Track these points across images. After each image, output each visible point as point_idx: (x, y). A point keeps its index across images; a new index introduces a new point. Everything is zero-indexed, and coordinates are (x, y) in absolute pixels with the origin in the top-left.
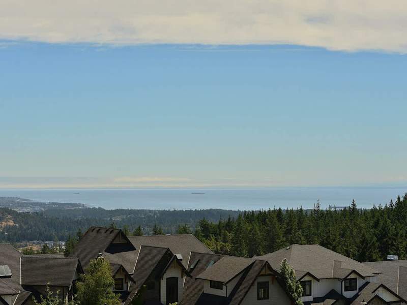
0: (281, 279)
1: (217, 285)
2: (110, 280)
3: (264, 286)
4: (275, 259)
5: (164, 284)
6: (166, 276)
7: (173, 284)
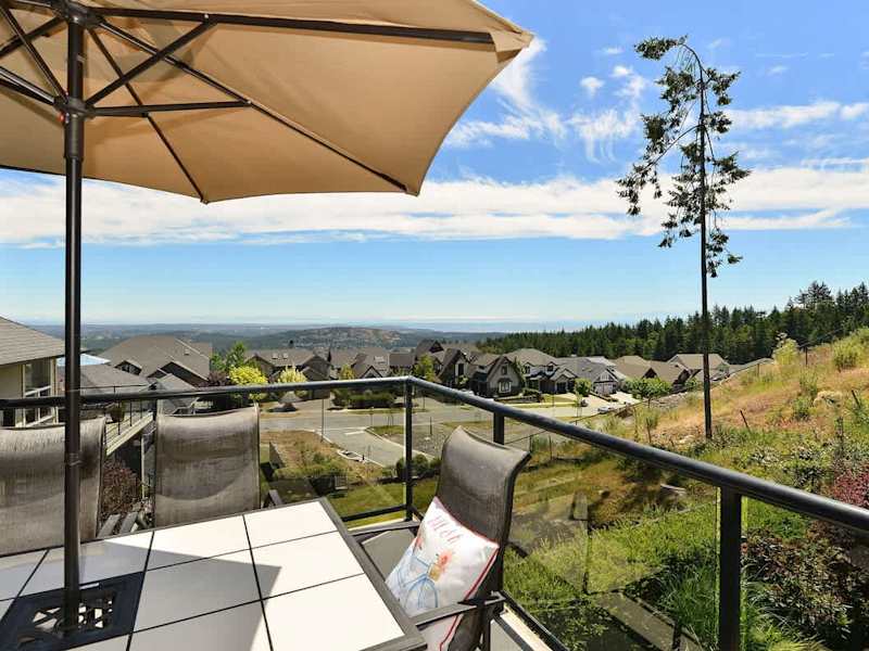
0: (514, 365)
1: (482, 367)
2: (430, 364)
3: (505, 368)
4: (511, 356)
5: (457, 366)
6: (459, 362)
7: (461, 366)
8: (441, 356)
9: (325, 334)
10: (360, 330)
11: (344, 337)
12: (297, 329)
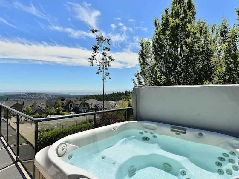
0: (88, 105)
1: (77, 105)
2: (61, 104)
3: (84, 105)
5: (70, 105)
7: (71, 105)
8: (65, 102)
9: (25, 96)
10: (39, 94)
11: (33, 97)
12: (14, 94)
